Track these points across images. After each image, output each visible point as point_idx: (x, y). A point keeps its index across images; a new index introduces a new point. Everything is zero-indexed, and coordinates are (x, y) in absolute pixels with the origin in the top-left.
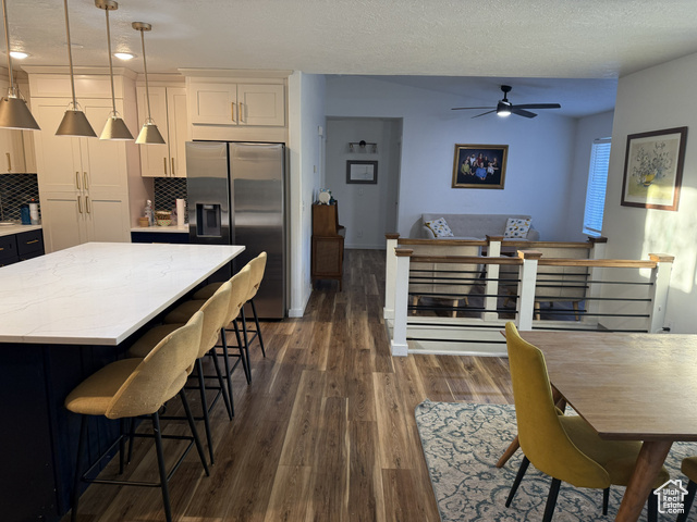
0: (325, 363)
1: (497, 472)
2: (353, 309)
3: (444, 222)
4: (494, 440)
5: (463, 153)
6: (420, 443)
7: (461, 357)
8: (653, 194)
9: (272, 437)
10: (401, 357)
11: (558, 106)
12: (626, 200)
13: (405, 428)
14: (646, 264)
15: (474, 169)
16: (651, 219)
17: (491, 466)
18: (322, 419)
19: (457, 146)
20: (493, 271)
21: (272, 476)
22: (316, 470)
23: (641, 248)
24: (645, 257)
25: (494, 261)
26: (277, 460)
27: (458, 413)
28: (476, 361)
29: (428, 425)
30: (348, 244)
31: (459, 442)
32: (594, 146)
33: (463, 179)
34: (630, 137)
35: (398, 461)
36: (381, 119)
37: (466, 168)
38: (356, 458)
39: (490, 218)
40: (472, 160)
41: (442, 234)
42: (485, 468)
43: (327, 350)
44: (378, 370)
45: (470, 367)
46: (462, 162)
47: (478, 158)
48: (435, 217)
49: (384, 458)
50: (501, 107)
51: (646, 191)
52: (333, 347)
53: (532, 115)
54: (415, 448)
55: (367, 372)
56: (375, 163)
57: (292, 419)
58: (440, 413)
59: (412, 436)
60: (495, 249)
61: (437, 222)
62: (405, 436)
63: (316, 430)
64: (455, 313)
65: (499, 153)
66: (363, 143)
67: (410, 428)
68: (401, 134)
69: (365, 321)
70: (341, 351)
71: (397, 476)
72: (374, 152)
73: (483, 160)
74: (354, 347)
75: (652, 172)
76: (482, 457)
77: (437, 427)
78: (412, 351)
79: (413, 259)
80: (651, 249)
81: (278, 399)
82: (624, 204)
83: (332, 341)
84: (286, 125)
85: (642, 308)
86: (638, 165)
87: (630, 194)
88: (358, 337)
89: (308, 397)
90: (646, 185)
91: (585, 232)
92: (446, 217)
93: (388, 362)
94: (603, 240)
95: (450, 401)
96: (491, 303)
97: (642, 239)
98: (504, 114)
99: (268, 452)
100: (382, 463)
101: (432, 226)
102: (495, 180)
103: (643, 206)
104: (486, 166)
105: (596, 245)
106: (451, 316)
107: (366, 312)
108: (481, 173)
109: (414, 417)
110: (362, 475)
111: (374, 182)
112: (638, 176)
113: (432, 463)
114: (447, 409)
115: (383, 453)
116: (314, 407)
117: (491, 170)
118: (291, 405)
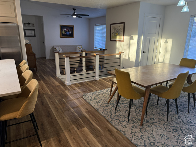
0: (49, 92)
1: (109, 104)
2: (45, 76)
3: (60, 48)
4: (104, 98)
5: (62, 27)
6: (89, 104)
7: (84, 82)
8: (118, 38)
9: (49, 114)
10: (69, 86)
11: (88, 15)
12: (111, 40)
13: (83, 101)
14: (118, 54)
15: (66, 32)
16: (118, 44)
17: (107, 104)
18: (60, 106)
19: (60, 25)
20: (84, 59)
21: (58, 123)
22: (68, 118)
23: (116, 51)
24: (117, 52)
25: (84, 57)
26: (56, 119)
27: (92, 95)
28: (88, 82)
29: (88, 99)
30: (37, 56)
31: (97, 101)
32: (95, 26)
33: (63, 35)
34: (111, 24)
35: (87, 109)
36: (34, 16)
37: (64, 32)
38: (77, 112)
39: (72, 46)
40: (65, 30)
41: (61, 51)
42: (106, 104)
43: (47, 88)
44: (66, 90)
45: (87, 84)
46: (62, 30)
47: (66, 29)
48: (57, 46)
49: (83, 109)
50: (74, 15)
51: (116, 37)
52: (48, 87)
53: (81, 17)
54: (89, 105)
55: (63, 91)
56: (34, 30)
57: (51, 108)
58: (88, 96)
59: (86, 103)
60: (84, 54)
61: (58, 48)
62: (84, 103)
63: (61, 109)
64: (75, 72)
65: (72, 28)
66: (29, 23)
67: (84, 101)
68: (43, 21)
69: (51, 78)
70: (51, 88)
71: (89, 112)
72: (33, 26)
73: (68, 30)
74: (54, 86)
75: (117, 33)
76: (104, 102)
77: (90, 99)
78: (72, 83)
79: (70, 58)
80: (118, 51)
81: (43, 104)
82: (111, 41)
83: (46, 86)
84: (16, 17)
85: (118, 64)
86: (114, 31)
87: (112, 38)
88: (53, 83)
89: (51, 101)
90: (116, 36)
91: (95, 48)
92: (60, 46)
93: (67, 87)
94: (106, 50)
95: (89, 93)
96: (84, 68)
97: (116, 49)
98: (75, 17)
99: (51, 118)
100: (84, 111)
101: (57, 49)
102: (72, 35)
103: (116, 41)
104: (69, 31)
105: (105, 51)
106: (75, 73)
107: (50, 76)
108: (68, 33)
109: (83, 98)
110: (81, 114)
111: (35, 36)
112: (114, 34)
113: (95, 107)
114: (89, 94)
115: (82, 108)
116: (55, 103)
117: (70, 32)
118: (48, 105)
